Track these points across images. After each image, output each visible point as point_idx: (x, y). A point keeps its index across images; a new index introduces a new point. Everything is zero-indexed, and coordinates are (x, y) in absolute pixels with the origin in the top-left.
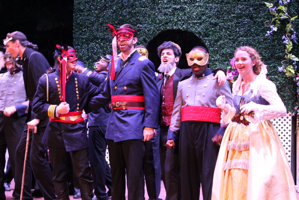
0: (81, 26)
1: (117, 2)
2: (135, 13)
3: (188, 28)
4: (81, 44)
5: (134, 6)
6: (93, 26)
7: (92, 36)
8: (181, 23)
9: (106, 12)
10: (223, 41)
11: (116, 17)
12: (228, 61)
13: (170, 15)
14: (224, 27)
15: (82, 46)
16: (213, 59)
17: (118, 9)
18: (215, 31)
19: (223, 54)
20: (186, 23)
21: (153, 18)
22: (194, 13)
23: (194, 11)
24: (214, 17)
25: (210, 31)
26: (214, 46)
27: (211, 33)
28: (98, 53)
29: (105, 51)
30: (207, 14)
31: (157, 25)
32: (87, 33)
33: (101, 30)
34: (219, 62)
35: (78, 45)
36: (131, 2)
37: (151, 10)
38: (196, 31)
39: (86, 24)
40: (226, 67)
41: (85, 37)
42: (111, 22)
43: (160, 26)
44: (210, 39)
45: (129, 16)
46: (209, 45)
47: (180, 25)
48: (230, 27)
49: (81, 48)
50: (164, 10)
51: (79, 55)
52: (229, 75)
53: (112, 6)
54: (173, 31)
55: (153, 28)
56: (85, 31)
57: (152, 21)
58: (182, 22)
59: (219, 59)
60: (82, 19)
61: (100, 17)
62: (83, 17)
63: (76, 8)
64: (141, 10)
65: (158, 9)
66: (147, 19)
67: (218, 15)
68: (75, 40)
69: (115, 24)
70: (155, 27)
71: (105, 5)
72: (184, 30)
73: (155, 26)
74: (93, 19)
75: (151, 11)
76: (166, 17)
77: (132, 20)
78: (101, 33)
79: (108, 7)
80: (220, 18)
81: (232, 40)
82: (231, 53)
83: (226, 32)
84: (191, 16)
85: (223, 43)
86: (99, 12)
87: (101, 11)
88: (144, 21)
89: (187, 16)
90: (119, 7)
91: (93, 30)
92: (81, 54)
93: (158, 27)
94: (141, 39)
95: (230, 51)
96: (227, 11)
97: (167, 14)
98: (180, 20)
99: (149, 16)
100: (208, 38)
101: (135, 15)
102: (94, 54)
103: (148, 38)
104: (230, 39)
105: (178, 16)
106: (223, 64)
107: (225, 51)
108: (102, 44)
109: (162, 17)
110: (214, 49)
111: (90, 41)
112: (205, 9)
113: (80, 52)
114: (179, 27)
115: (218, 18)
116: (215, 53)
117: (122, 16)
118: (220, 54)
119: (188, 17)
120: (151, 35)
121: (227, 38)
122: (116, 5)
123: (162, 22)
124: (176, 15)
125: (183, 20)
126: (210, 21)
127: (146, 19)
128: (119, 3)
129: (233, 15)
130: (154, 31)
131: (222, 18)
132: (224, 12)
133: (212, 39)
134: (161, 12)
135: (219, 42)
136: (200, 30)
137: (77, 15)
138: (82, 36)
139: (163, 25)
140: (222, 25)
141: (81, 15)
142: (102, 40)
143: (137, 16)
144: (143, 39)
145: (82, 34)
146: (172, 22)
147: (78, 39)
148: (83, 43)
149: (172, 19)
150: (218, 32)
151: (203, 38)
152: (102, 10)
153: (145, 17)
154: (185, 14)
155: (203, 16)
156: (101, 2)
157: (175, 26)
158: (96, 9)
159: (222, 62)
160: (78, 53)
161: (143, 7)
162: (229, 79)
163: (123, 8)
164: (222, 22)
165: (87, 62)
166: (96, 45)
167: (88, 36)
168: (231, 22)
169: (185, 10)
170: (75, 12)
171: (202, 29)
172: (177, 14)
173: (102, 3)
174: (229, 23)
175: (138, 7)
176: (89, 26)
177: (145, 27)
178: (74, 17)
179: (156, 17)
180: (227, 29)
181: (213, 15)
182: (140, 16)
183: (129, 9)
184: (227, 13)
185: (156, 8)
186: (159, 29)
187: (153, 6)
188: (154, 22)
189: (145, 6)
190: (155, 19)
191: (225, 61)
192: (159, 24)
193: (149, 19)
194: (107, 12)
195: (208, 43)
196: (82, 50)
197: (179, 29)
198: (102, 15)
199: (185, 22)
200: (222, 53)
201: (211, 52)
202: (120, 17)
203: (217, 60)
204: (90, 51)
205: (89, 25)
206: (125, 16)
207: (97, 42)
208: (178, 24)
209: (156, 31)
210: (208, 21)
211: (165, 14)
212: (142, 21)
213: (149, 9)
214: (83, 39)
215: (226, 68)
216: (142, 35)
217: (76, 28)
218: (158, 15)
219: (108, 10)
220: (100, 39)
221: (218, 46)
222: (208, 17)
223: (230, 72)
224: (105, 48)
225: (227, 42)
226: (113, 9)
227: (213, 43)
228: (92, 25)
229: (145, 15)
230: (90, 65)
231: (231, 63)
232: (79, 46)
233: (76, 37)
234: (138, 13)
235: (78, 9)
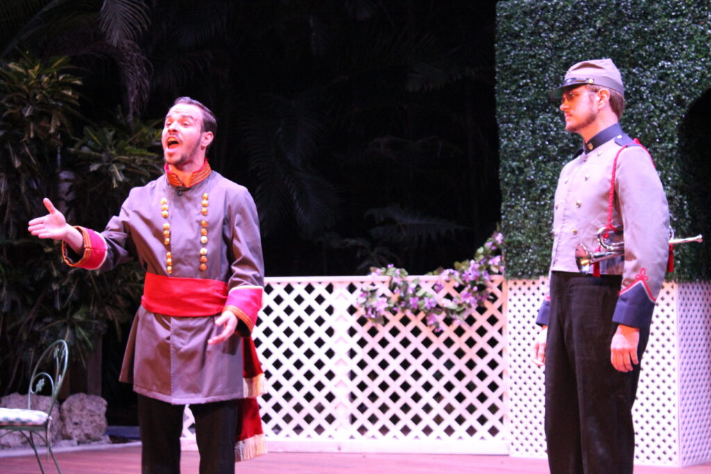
0: (516, 72)
1: (606, 7)
2: (653, 33)
4: (516, 118)
5: (649, 14)
6: (545, 71)
7: (542, 97)
9: (578, 35)
11: (602, 46)
15: (518, 122)
17: (609, 24)
21: (701, 42)
28: (560, 138)
32: (529, 89)
35: (509, 121)
36: (642, 6)
37: (694, 22)
39: (526, 68)
41: (526, 99)
45: (636, 41)
49: (516, 129)
51: (513, 146)
53: (591, 19)
55: (699, 68)
56: (526, 84)
57: (697, 51)
60: (517, 55)
61: (562, 49)
62: (521, 50)
63: (502, 30)
64: (669, 23)
66: (685, 46)
68: (501, 109)
70: (706, 66)
71: (575, 18)
73: (704, 62)
74: (544, 54)
75: (694, 26)
77: (646, 51)
79: (582, 22)
86: (560, 36)
87: (566, 33)
88: (676, 51)
90: (610, 19)
91: (545, 83)
92: (518, 142)
94: (669, 97)
99: (690, 37)
101: (654, 38)
102: (549, 141)
103: (688, 95)
111: (537, 109)
113: (514, 138)
117: (619, 43)
120: (696, 86)
122: (603, 15)
127: (682, 45)
128: (611, 11)
130: (703, 75)
137: (504, 47)
138: (518, 97)
141: (514, 47)
143: (658, 41)
144: (674, 97)
145: (519, 92)
147: (508, 106)
148: (520, 116)
152: (566, 31)
153: (678, 41)
156: (565, 10)
158: (552, 29)
160: (509, 140)
161: (672, 17)
163: (620, 23)
165: (533, 162)
166: (552, 119)
167: (533, 98)
170: (499, 40)
173: (568, 12)
175: (660, 17)
176: (536, 72)
177: (680, 68)
178: (497, 53)
179: (709, 39)
182: (665, 41)
183: (637, 22)
187: (700, 12)
188: (702, 54)
189: (679, 13)
190: (705, 46)
193: (690, 47)
194: (581, 33)
196: (519, 133)
202: (613, 45)
204: (538, 134)
205: (535, 70)
206: (627, 42)
207: (557, 110)
209: (709, 75)
212: (671, 52)
213: (690, 19)
214: (520, 104)
216: (671, 88)
217: (503, 80)
219: (582, 28)
226: (595, 27)
228: (543, 70)
229: (678, 36)
230: (540, 170)
232: (512, 123)
233: (504, 101)
234: (660, 32)
235: (506, 31)
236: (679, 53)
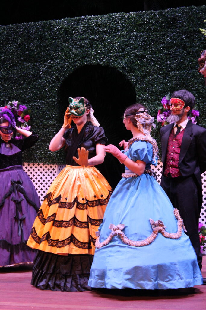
1: (22, 33)
2: (45, 46)
3: (110, 63)
5: (43, 37)
8: (101, 57)
9: (9, 46)
10: (152, 76)
11: (21, 52)
12: (159, 100)
13: (87, 48)
14: (152, 60)
16: (140, 98)
17: (24, 42)
18: (141, 64)
19: (153, 92)
20: (107, 56)
21: (67, 51)
22: (115, 44)
23: (116, 42)
24: (140, 48)
25: (136, 65)
26: (141, 83)
27: (137, 67)
28: (2, 96)
29: (9, 94)
30: (131, 45)
31: (71, 60)
33: (4, 69)
34: (148, 102)
36: (39, 33)
37: (63, 42)
38: (119, 65)
40: (157, 107)
42: (16, 58)
43: (76, 61)
44: (136, 74)
45: (37, 50)
46: (135, 81)
47: (100, 59)
48: (160, 59)
50: (79, 42)
52: (160, 117)
53: (16, 39)
54: (91, 66)
55: (67, 64)
57: (65, 55)
58: (101, 55)
59: (148, 98)
64: (52, 42)
65: (72, 40)
66: (60, 53)
67: (144, 45)
69: (20, 60)
70: (70, 63)
71: (8, 38)
72: (105, 64)
73: (69, 61)
75: (64, 44)
76: (82, 50)
77: (42, 55)
78: (4, 71)
79: (11, 40)
80: (147, 49)
81: (162, 75)
82: (161, 91)
83: (155, 66)
84: (112, 48)
85: (152, 79)
87: (3, 46)
89: (108, 48)
90: (24, 39)
93: (73, 62)
94: (53, 77)
95: (160, 89)
96: (155, 41)
97: (84, 47)
98: (99, 53)
99: (62, 49)
100: (133, 73)
101: (45, 49)
103: (61, 76)
104: (160, 74)
105: (96, 49)
106: (153, 104)
107: (154, 89)
108: (6, 85)
109: (77, 50)
110: (141, 87)
112: (129, 39)
114: (98, 61)
115: (145, 49)
116: (142, 91)
117: (29, 51)
118: (149, 92)
119: (109, 49)
120: (65, 72)
121: (156, 73)
122: (21, 38)
123: (77, 56)
124: (94, 47)
125: (103, 53)
126: (136, 53)
127: (58, 53)
128: (25, 35)
129: (162, 45)
130: (68, 67)
131: (149, 49)
132: (151, 41)
133: (138, 74)
134: (76, 44)
135: (147, 77)
136: (124, 64)
139: (79, 60)
140: (150, 57)
142: (6, 80)
143: (48, 50)
144: (55, 77)
146: (89, 56)
149: (89, 53)
150: (145, 66)
151: (128, 73)
152: (4, 44)
153: (56, 51)
154: (105, 46)
155: (127, 48)
156: (3, 34)
157: (94, 60)
159: (152, 102)
161: (53, 39)
162: (160, 122)
163: (29, 41)
164: (150, 54)
168: (161, 53)
169: (105, 41)
171: (126, 63)
172: (96, 47)
173: (4, 35)
174: (158, 55)
175: (48, 39)
177: (58, 63)
179: (71, 50)
180: (156, 62)
181: (139, 46)
182: (51, 50)
183: (37, 41)
184: (155, 43)
185: (70, 39)
186: (74, 64)
187: (66, 37)
188: (68, 57)
189: (57, 37)
190: (69, 53)
191: (155, 100)
192: (74, 59)
193: (62, 54)
194: (11, 46)
195: (134, 79)
197: (98, 64)
198: (4, 50)
199: (105, 55)
200: (151, 91)
201: (138, 90)
202: (26, 52)
203: (145, 100)
206: (33, 51)
208: (97, 57)
209: (71, 67)
210: (133, 53)
211: (81, 47)
212: (53, 56)
213: (62, 41)
215: (157, 109)
216: (54, 73)
218: (73, 47)
219: (11, 43)
220: (3, 79)
221: (146, 83)
222: (132, 48)
223: (161, 114)
224: (10, 89)
225: (157, 77)
226: (17, 43)
227: (139, 79)
229: (56, 48)
231: (162, 102)
234: (48, 46)
236: (57, 56)
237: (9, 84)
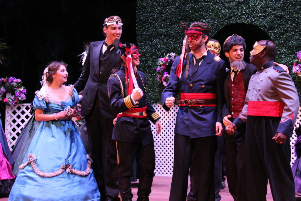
0: (144, 22)
2: (198, 8)
3: (253, 22)
4: (144, 40)
6: (156, 22)
7: (155, 33)
8: (245, 17)
9: (169, 8)
10: (289, 33)
11: (179, 13)
12: (295, 53)
13: (234, 9)
14: (290, 19)
15: (145, 42)
16: (279, 52)
17: (181, 4)
18: (280, 23)
19: (289, 47)
20: (250, 16)
21: (217, 12)
22: (258, 6)
23: (258, 4)
24: (279, 9)
25: (275, 24)
26: (279, 39)
27: (276, 26)
28: (162, 49)
29: (168, 47)
30: (272, 7)
31: (220, 19)
32: (150, 29)
33: (164, 27)
34: (285, 56)
35: (142, 42)
37: (214, 4)
38: (261, 24)
39: (149, 21)
40: (293, 60)
41: (148, 33)
42: (174, 18)
43: (224, 21)
44: (276, 32)
45: (192, 11)
46: (274, 38)
47: (244, 19)
48: (296, 19)
49: (144, 45)
50: (227, 4)
51: (143, 52)
52: (295, 68)
53: (174, 2)
54: (237, 24)
55: (216, 23)
56: (149, 27)
57: (215, 16)
58: (246, 15)
59: (285, 52)
60: (145, 15)
61: (163, 13)
62: (146, 14)
63: (139, 5)
64: (205, 4)
65: (222, 3)
66: (211, 14)
67: (283, 7)
68: (139, 37)
69: (178, 20)
70: (219, 22)
71: (168, 2)
72: (248, 23)
73: (218, 20)
74: (156, 15)
75: (214, 6)
76: (230, 11)
77: (196, 15)
78: (164, 29)
79: (171, 3)
80: (286, 10)
81: (298, 33)
82: (297, 46)
83: (292, 25)
84: (255, 9)
85: (289, 36)
86: (162, 8)
87: (164, 7)
88: (207, 15)
89: (251, 10)
90: (182, 2)
91: (156, 27)
92: (145, 50)
93: (221, 21)
95: (296, 44)
96: (292, 3)
97: (231, 8)
98: (244, 14)
99: (213, 10)
100: (273, 31)
101: (199, 10)
102: (157, 50)
104: (296, 32)
105: (242, 10)
106: (290, 57)
107: (291, 44)
108: (165, 40)
109: (225, 11)
110: (279, 42)
111: (153, 37)
112: (270, 2)
113: (144, 49)
114: (243, 21)
115: (284, 10)
116: (281, 46)
117: (185, 12)
118: (286, 47)
119: (253, 10)
120: (215, 29)
121: (293, 31)
122: (179, 1)
123: (225, 16)
124: (239, 8)
125: (247, 14)
126: (276, 14)
127: (209, 13)
129: (299, 7)
130: (217, 25)
131: (288, 10)
132: (290, 4)
133: (277, 32)
134: (224, 6)
135: (285, 34)
136: (265, 23)
137: (140, 12)
138: (145, 32)
139: (227, 19)
140: (288, 17)
141: (144, 12)
142: (165, 36)
143: (201, 11)
145: (146, 30)
146: (236, 16)
147: (141, 36)
148: (146, 40)
149: (235, 13)
150: (283, 25)
151: (268, 31)
152: (164, 6)
153: (208, 12)
154: (249, 8)
155: (268, 9)
157: (239, 19)
158: (159, 5)
159: (288, 55)
160: (142, 49)
161: (206, 2)
162: (296, 72)
163: (185, 4)
164: (288, 15)
165: (151, 58)
166: (159, 41)
167: (151, 33)
168: (297, 14)
169: (249, 3)
170: (138, 9)
171: (267, 22)
172: (241, 8)
174: (295, 15)
175: (201, 2)
176: (152, 23)
177: (209, 22)
178: (137, 14)
179: (220, 11)
180: (293, 21)
181: (278, 8)
182: (203, 11)
183: (192, 4)
184: (293, 5)
185: (219, 2)
186: (222, 23)
188: (217, 17)
190: (218, 14)
191: (291, 54)
192: (222, 18)
193: (213, 14)
194: (170, 7)
195: (273, 36)
196: (146, 46)
197: (243, 23)
198: (165, 11)
199: (249, 15)
200: (288, 46)
201: (277, 45)
202: (183, 12)
203: (283, 53)
204: (153, 47)
205: (152, 22)
206: (188, 11)
207: (161, 38)
208: (242, 17)
209: (220, 25)
210: (273, 13)
211: (229, 8)
212: (205, 16)
213: (212, 3)
214: (146, 35)
215: (293, 61)
217: (139, 25)
218: (221, 9)
219: (171, 6)
220: (163, 35)
221: (284, 39)
222: (273, 9)
223: (296, 66)
224: (169, 44)
225: (294, 34)
226: (176, 5)
227: (278, 36)
228: (155, 21)
229: (208, 9)
230: (154, 62)
231: (298, 56)
232: (143, 43)
233: (140, 34)
234: (201, 8)
235: (141, 6)
236: (208, 16)
237: (168, 39)
